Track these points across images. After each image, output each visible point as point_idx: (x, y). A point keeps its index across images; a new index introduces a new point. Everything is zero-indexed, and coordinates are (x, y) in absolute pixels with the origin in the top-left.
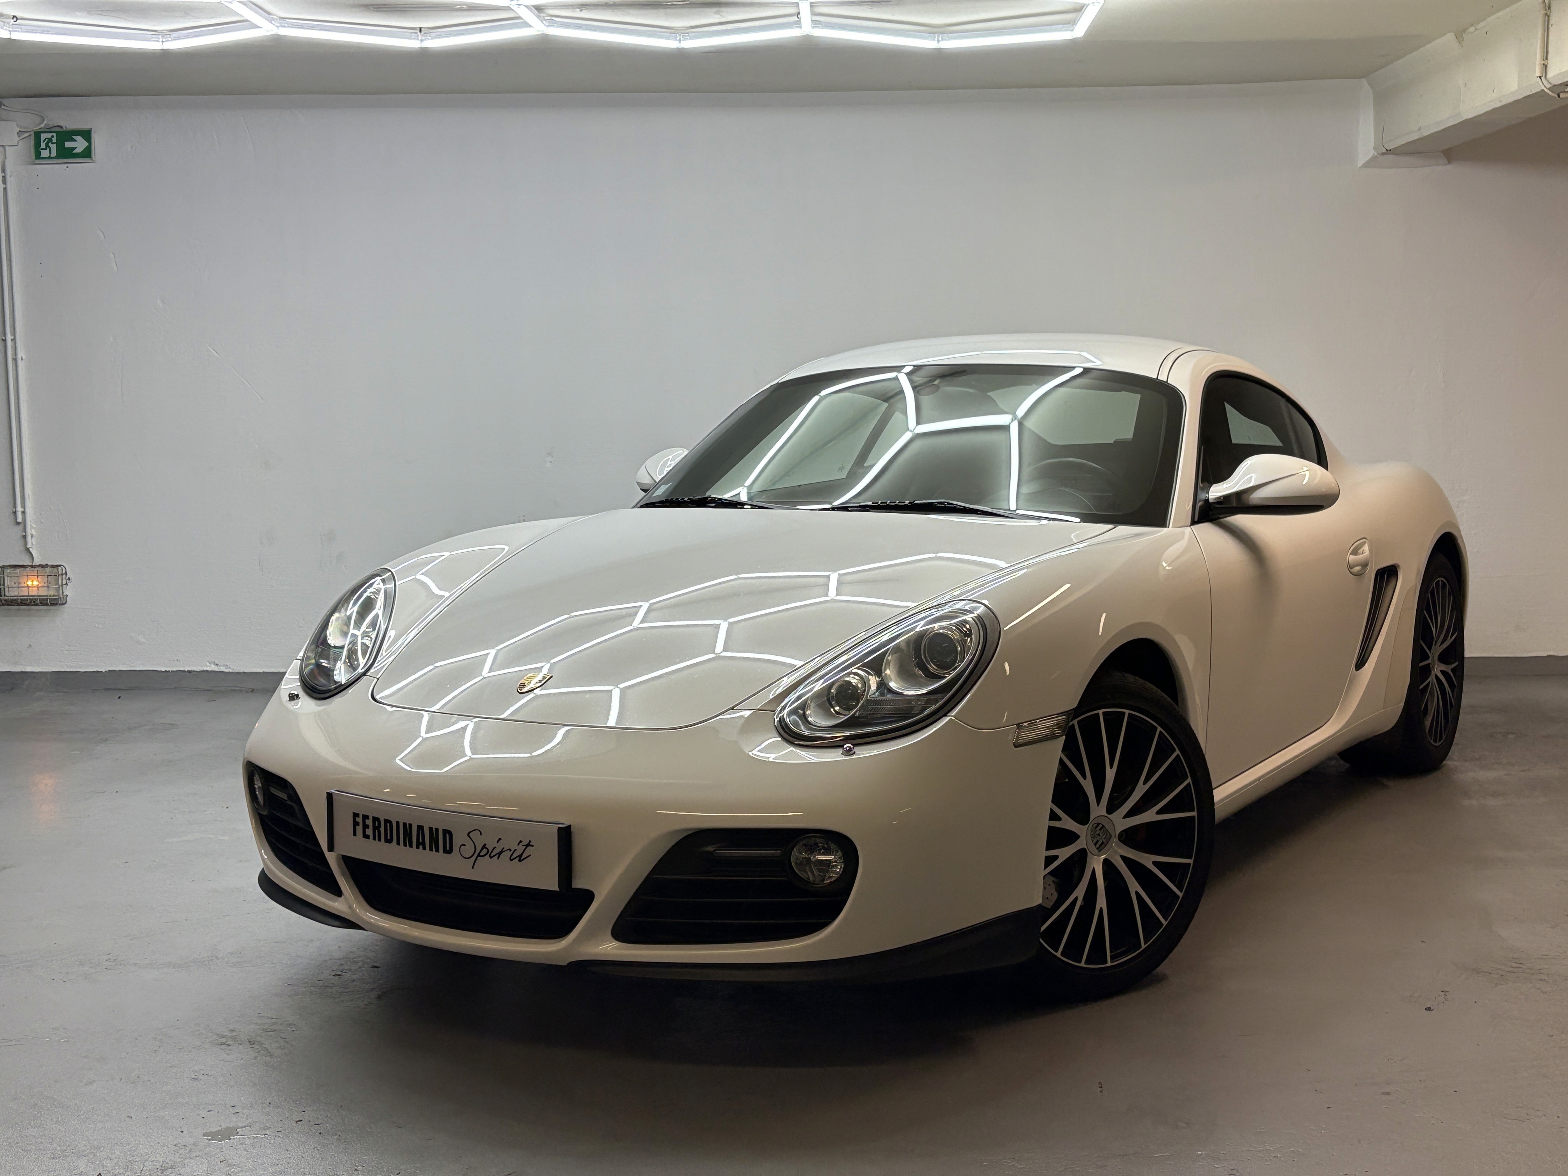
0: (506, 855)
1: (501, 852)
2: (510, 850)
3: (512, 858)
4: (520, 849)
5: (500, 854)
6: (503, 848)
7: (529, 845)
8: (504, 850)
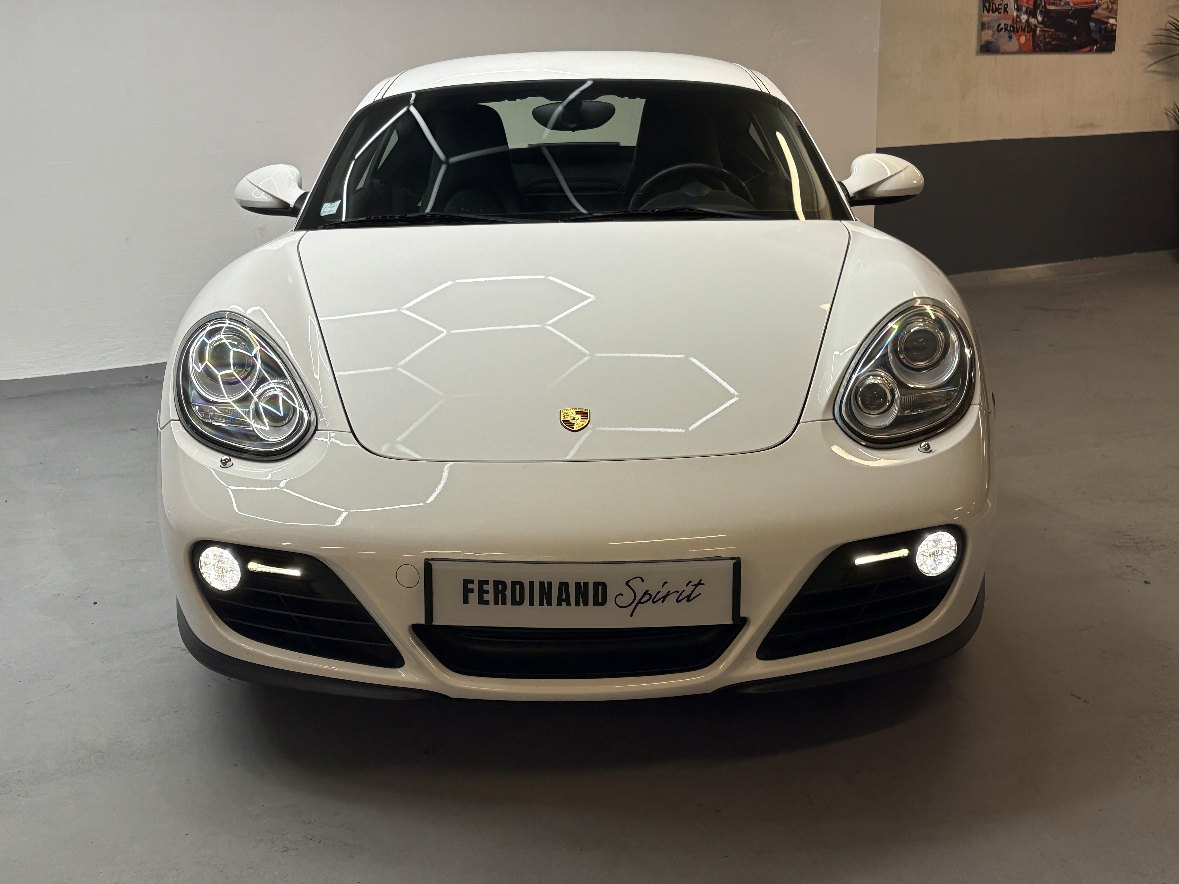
0: (673, 597)
1: (668, 595)
2: (677, 592)
3: (679, 599)
4: (689, 590)
5: (664, 598)
6: (669, 591)
7: (700, 583)
8: (669, 593)
